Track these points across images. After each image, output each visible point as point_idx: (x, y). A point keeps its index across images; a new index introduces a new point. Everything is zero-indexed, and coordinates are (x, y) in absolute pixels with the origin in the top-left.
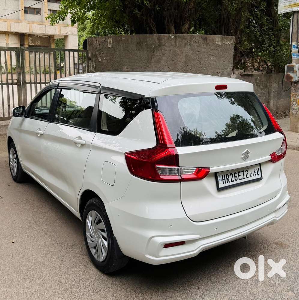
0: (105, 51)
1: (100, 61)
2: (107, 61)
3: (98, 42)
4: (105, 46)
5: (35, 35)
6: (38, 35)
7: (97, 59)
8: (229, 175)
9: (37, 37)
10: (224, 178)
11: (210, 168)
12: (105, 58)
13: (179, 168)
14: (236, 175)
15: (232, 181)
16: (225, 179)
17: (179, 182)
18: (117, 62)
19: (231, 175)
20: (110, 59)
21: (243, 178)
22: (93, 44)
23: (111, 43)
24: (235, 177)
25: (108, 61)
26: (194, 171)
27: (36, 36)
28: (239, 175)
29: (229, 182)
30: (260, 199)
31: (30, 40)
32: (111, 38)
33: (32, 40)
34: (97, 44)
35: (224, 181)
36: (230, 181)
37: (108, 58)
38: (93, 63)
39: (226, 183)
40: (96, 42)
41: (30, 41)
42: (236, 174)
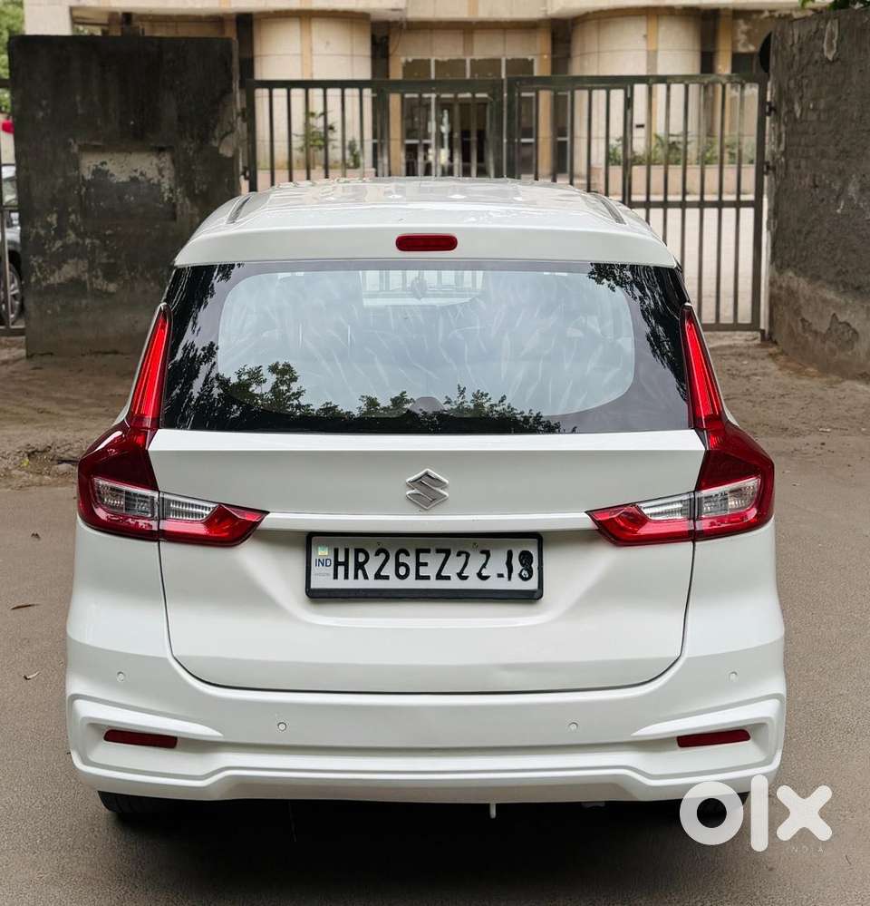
0: (815, 76)
1: (798, 115)
2: (819, 116)
3: (796, 41)
4: (817, 56)
5: (760, 12)
6: (774, 11)
7: (791, 111)
8: (372, 555)
9: (772, 17)
10: (341, 558)
11: (268, 513)
12: (811, 106)
13: (156, 495)
14: (402, 559)
15: (378, 576)
16: (346, 564)
17: (155, 541)
18: (852, 121)
19: (382, 556)
20: (829, 109)
21: (439, 577)
22: (784, 48)
23: (834, 42)
24: (398, 565)
25: (822, 117)
26: (208, 512)
27: (766, 14)
28: (421, 561)
29: (366, 577)
30: (508, 667)
31: (743, 32)
32: (836, 21)
33: (748, 33)
34: (795, 50)
35: (341, 569)
36: (371, 574)
37: (822, 104)
38: (779, 127)
39: (346, 577)
40: (790, 43)
41: (742, 38)
42: (408, 554)
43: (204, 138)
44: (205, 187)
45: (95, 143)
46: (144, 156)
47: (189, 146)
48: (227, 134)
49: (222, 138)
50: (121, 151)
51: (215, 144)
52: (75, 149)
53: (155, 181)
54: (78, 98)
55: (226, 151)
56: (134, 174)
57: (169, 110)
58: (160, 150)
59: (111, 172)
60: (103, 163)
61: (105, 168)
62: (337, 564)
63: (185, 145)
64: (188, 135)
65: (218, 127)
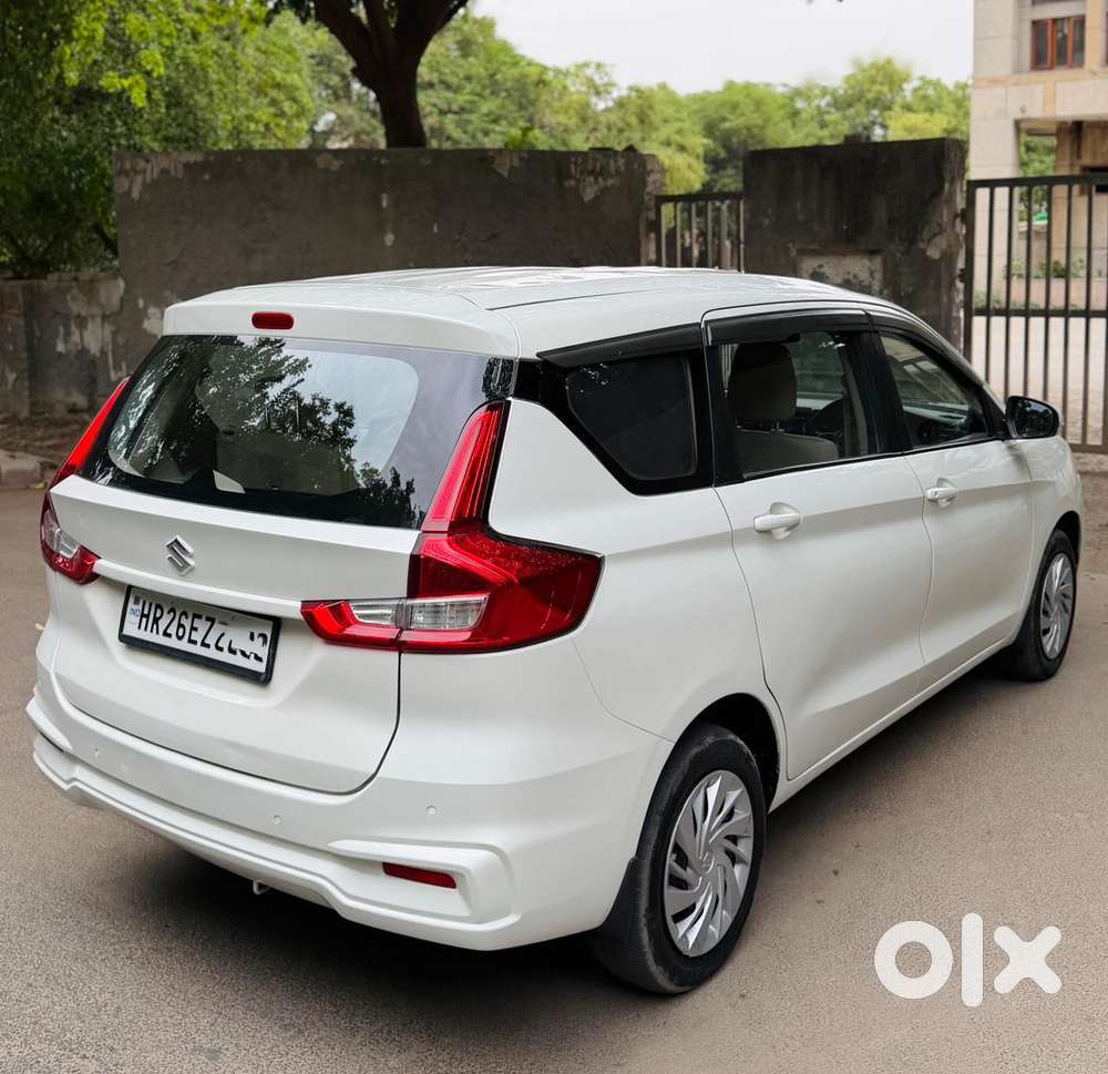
8: (165, 611)
10: (146, 612)
14: (184, 621)
16: (147, 616)
19: (172, 614)
21: (204, 644)
24: (179, 625)
28: (194, 625)
29: (158, 632)
35: (144, 620)
36: (161, 630)
42: (187, 617)
43: (912, 241)
44: (910, 289)
45: (812, 247)
46: (859, 258)
47: (896, 248)
48: (935, 235)
49: (929, 241)
50: (835, 253)
51: (922, 245)
52: (794, 254)
53: (866, 283)
54: (799, 205)
55: (934, 253)
56: (847, 277)
57: (881, 214)
58: (872, 253)
59: (827, 274)
60: (821, 266)
61: (822, 270)
62: (143, 615)
63: (893, 247)
64: (896, 238)
65: (927, 229)
